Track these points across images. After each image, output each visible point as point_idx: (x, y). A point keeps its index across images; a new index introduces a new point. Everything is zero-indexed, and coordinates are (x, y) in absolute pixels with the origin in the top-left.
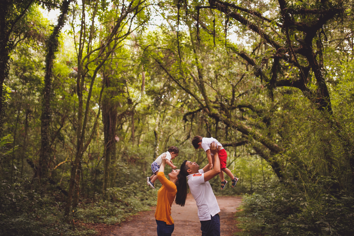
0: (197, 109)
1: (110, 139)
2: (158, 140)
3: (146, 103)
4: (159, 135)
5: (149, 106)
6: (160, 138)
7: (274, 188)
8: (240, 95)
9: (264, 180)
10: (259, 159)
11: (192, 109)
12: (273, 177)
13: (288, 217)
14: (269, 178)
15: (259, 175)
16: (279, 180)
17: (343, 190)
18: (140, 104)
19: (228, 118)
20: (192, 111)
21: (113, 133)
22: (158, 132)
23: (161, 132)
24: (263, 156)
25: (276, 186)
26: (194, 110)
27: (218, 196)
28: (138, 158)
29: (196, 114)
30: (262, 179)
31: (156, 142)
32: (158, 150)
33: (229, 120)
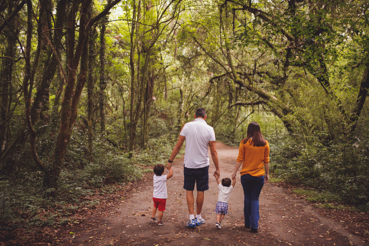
0: (222, 74)
1: (149, 99)
2: (183, 98)
3: (174, 65)
4: (184, 93)
5: (177, 68)
6: (185, 96)
7: (284, 139)
8: (260, 66)
9: (276, 133)
10: (273, 115)
11: (218, 74)
12: (284, 130)
13: (293, 158)
14: (280, 131)
15: (272, 129)
16: (288, 134)
17: (332, 141)
18: (169, 67)
19: (250, 84)
20: (218, 76)
21: (151, 94)
22: (184, 91)
23: (186, 90)
24: (276, 114)
25: (286, 138)
26: (220, 75)
27: (235, 147)
28: (167, 113)
29: (222, 78)
30: (275, 132)
31: (182, 100)
32: (183, 107)
33: (251, 86)
